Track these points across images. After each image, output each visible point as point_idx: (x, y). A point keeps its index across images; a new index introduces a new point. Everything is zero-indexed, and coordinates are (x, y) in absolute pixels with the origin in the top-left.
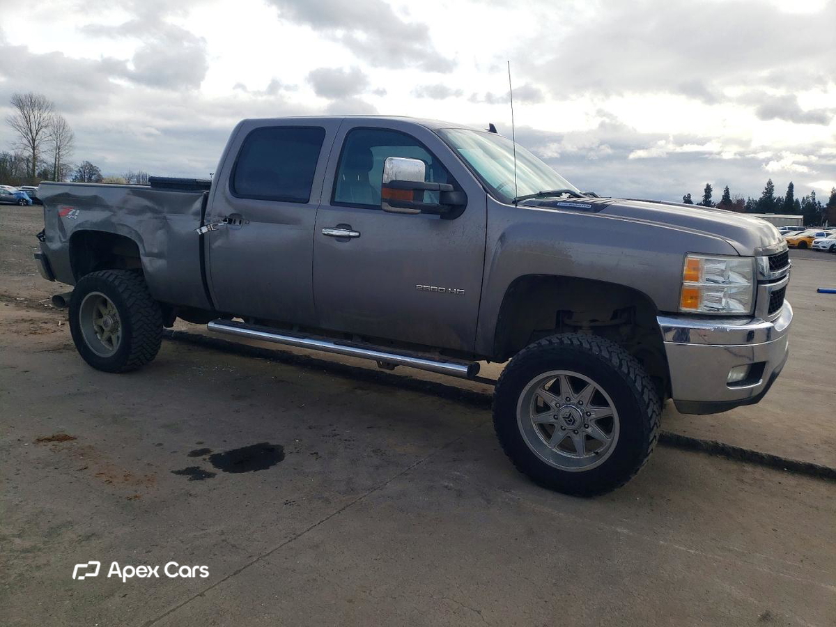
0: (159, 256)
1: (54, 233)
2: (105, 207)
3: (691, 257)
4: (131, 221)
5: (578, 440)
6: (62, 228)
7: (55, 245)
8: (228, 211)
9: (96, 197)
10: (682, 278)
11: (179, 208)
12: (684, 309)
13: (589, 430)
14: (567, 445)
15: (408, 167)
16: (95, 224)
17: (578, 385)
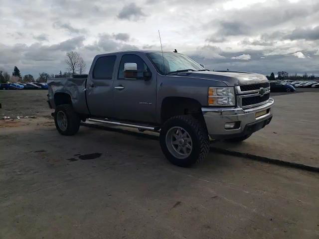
0: (76, 99)
1: (50, 94)
2: (62, 85)
3: (211, 88)
4: (68, 88)
5: (184, 149)
6: (52, 92)
7: (51, 98)
8: (92, 83)
9: (59, 82)
10: (208, 95)
11: (80, 84)
12: (210, 105)
13: (187, 146)
14: (181, 151)
15: (131, 66)
16: (60, 90)
17: (183, 132)
